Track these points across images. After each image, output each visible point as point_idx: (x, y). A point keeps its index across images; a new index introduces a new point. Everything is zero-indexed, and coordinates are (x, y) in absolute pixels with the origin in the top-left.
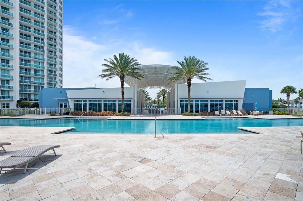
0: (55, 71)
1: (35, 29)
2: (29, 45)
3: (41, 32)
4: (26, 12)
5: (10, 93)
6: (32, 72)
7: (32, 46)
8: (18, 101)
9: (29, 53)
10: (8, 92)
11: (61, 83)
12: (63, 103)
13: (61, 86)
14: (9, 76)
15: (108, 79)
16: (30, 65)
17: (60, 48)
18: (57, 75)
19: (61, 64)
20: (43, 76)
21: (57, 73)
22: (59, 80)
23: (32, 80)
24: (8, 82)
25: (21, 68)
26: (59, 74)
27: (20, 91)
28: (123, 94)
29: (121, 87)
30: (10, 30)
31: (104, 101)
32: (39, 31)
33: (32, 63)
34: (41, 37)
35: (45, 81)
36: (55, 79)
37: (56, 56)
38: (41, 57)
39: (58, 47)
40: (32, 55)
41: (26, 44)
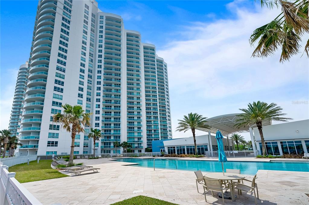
0: (166, 129)
1: (153, 108)
2: (151, 117)
3: (156, 109)
4: (148, 101)
5: (142, 144)
6: (153, 131)
7: (152, 117)
8: (146, 149)
9: (151, 121)
10: (141, 144)
11: (171, 136)
12: (163, 149)
13: (171, 138)
14: (141, 136)
15: (185, 131)
16: (151, 128)
17: (169, 114)
18: (167, 131)
19: (170, 124)
20: (159, 133)
21: (168, 130)
22: (169, 134)
23: (153, 136)
24: (140, 138)
25: (147, 130)
26: (169, 130)
27: (147, 143)
28: (195, 141)
29: (193, 136)
30: (141, 112)
31: (187, 147)
32: (155, 108)
33: (153, 127)
34: (156, 111)
35: (160, 136)
36: (167, 134)
37: (167, 120)
38: (157, 122)
39: (167, 114)
40: (152, 122)
41: (149, 117)
